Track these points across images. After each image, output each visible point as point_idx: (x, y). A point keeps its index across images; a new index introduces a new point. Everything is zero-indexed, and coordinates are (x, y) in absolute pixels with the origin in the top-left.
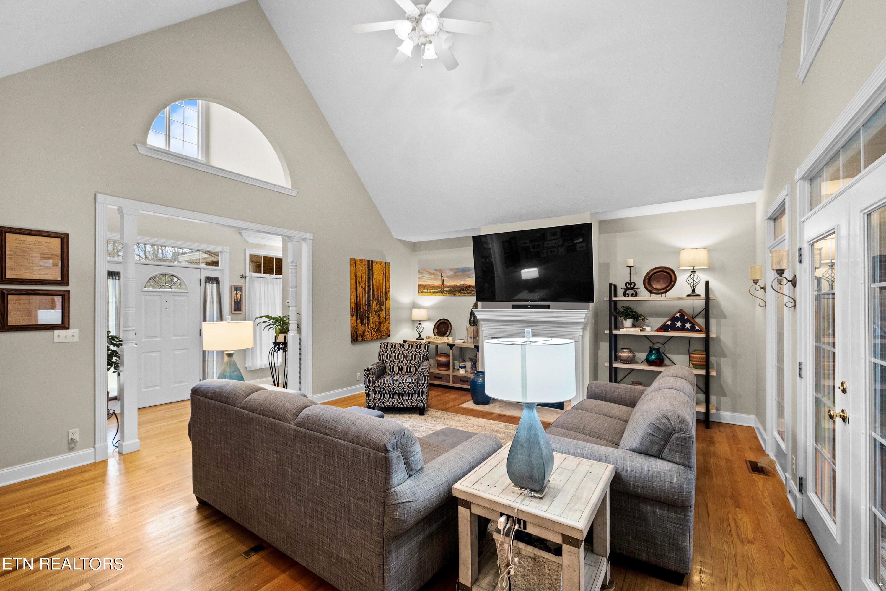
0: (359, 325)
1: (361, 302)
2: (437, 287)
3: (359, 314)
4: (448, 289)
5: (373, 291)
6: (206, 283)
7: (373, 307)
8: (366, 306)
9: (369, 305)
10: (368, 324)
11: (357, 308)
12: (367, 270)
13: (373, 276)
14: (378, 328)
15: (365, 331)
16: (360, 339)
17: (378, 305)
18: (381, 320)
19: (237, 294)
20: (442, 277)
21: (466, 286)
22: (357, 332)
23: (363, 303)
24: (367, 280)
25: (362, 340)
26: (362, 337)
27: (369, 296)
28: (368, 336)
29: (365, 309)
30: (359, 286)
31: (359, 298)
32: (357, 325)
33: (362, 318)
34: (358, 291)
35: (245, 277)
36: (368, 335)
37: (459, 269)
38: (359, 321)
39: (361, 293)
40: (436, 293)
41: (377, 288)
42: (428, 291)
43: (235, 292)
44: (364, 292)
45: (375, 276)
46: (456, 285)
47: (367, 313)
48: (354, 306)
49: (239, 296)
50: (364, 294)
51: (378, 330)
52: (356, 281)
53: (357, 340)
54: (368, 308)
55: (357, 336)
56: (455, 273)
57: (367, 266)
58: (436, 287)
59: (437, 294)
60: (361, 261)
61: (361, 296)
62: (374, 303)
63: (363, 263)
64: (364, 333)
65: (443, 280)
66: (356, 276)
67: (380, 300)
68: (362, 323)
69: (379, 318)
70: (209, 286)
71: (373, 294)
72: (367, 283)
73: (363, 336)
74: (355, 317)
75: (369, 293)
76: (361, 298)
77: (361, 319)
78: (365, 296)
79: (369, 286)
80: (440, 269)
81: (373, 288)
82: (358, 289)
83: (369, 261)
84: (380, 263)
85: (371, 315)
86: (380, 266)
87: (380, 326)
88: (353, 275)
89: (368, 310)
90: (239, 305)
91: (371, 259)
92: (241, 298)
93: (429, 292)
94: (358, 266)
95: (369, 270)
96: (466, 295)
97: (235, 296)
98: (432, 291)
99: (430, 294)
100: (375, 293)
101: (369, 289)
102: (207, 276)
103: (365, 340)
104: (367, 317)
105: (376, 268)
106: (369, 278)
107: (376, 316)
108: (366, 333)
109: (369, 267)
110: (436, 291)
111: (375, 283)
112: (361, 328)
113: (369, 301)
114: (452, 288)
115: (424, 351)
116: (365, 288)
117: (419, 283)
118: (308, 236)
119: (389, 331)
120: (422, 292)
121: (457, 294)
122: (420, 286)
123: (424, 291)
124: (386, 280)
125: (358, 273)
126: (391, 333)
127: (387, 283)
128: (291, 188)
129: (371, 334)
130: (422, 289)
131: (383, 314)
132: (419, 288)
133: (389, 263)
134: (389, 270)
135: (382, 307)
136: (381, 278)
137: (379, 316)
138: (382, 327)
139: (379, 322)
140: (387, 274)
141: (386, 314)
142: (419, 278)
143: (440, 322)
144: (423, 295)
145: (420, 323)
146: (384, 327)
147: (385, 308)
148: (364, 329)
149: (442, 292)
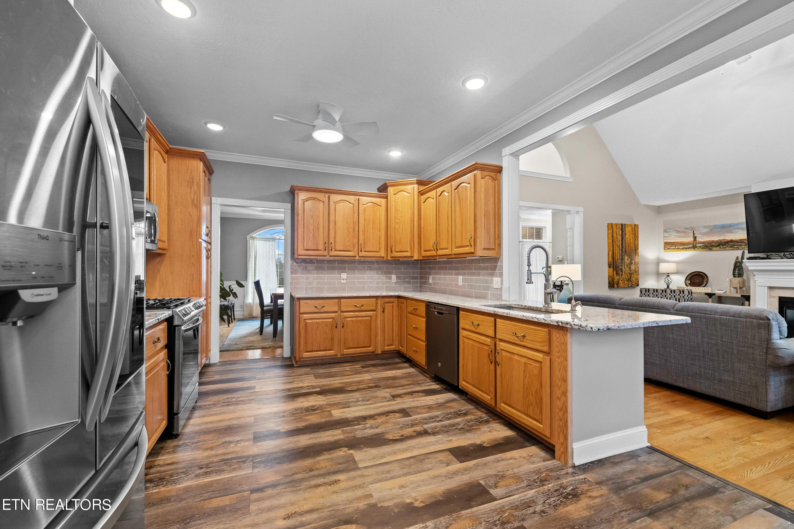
0: (615, 275)
1: (617, 257)
2: (688, 244)
3: (615, 266)
5: (625, 248)
7: (626, 261)
8: (620, 260)
9: (622, 259)
10: (622, 275)
11: (613, 262)
12: (621, 232)
13: (625, 236)
14: (629, 279)
15: (619, 280)
16: (615, 286)
17: (629, 260)
18: (632, 272)
20: (694, 234)
21: (726, 241)
22: (613, 280)
24: (620, 240)
25: (617, 287)
26: (617, 285)
27: (622, 252)
28: (621, 284)
29: (619, 263)
30: (615, 245)
31: (615, 254)
32: (613, 275)
33: (617, 269)
34: (614, 248)
37: (716, 226)
38: (615, 272)
39: (616, 250)
40: (686, 249)
41: (628, 246)
42: (676, 247)
44: (618, 249)
45: (627, 236)
46: (713, 241)
47: (621, 266)
48: (611, 259)
50: (618, 251)
51: (629, 280)
52: (613, 241)
53: (613, 287)
54: (621, 262)
55: (613, 284)
56: (711, 230)
57: (620, 228)
58: (686, 244)
59: (688, 250)
60: (616, 225)
61: (616, 252)
62: (626, 258)
63: (618, 226)
64: (618, 282)
65: (696, 237)
66: (613, 236)
67: (631, 255)
68: (617, 274)
69: (630, 270)
71: (625, 251)
72: (620, 242)
73: (618, 283)
74: (612, 269)
75: (622, 250)
76: (617, 254)
77: (616, 270)
78: (619, 252)
79: (622, 244)
80: (692, 228)
81: (625, 245)
82: (614, 247)
83: (622, 224)
84: (631, 225)
85: (623, 268)
86: (631, 228)
87: (630, 277)
88: (610, 236)
89: (622, 263)
91: (624, 223)
93: (677, 249)
94: (614, 229)
95: (622, 231)
96: (726, 249)
98: (681, 247)
99: (679, 250)
100: (627, 250)
101: (622, 247)
103: (619, 287)
104: (621, 269)
105: (628, 229)
106: (622, 238)
107: (628, 269)
108: (620, 282)
109: (622, 229)
110: (686, 247)
111: (627, 242)
112: (616, 278)
113: (622, 256)
114: (707, 244)
115: (687, 296)
116: (619, 246)
117: (665, 241)
118: (581, 209)
119: (638, 282)
120: (669, 249)
121: (714, 249)
122: (666, 244)
123: (671, 248)
124: (635, 239)
125: (614, 235)
126: (640, 283)
127: (636, 242)
128: (569, 176)
129: (624, 283)
130: (669, 246)
131: (633, 267)
132: (665, 246)
133: (638, 225)
134: (638, 231)
135: (633, 261)
136: (632, 238)
137: (630, 268)
138: (632, 278)
139: (630, 273)
140: (637, 234)
141: (635, 267)
142: (664, 237)
143: (693, 274)
144: (670, 251)
145: (669, 276)
146: (633, 279)
147: (635, 262)
148: (619, 278)
149: (694, 247)
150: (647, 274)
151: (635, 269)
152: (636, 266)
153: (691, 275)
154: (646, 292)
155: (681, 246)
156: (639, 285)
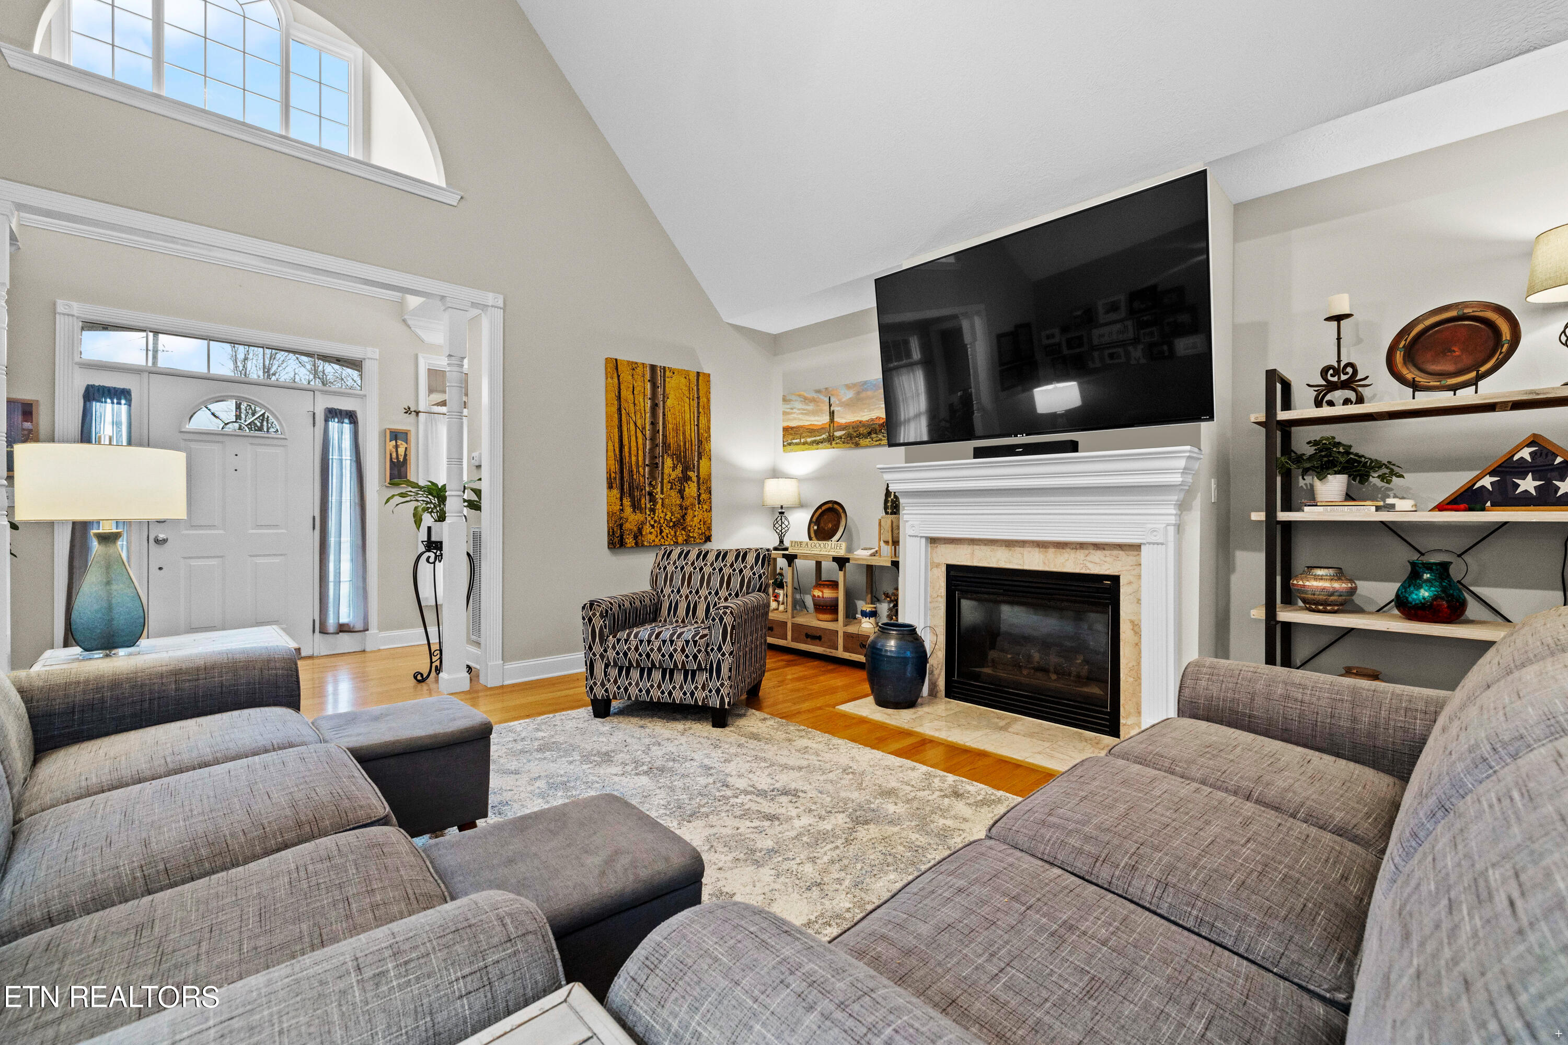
0: (628, 510)
1: (634, 459)
2: (820, 430)
3: (626, 486)
4: (843, 432)
5: (664, 436)
6: (326, 421)
7: (666, 471)
8: (647, 468)
9: (654, 466)
10: (653, 510)
11: (622, 472)
12: (648, 386)
13: (664, 402)
14: (679, 520)
15: (643, 523)
16: (630, 541)
17: (680, 468)
18: (687, 503)
19: (397, 447)
20: (830, 405)
21: (881, 422)
22: (622, 526)
23: (638, 460)
24: (648, 409)
25: (636, 544)
26: (635, 537)
27: (654, 446)
28: (652, 537)
29: (644, 476)
30: (628, 423)
31: (626, 449)
32: (622, 510)
33: (637, 493)
34: (625, 433)
35: (417, 413)
36: (651, 533)
38: (627, 502)
39: (633, 438)
40: (818, 443)
41: (676, 430)
42: (803, 440)
43: (394, 442)
44: (640, 435)
45: (669, 402)
47: (650, 484)
48: (615, 467)
49: (401, 451)
50: (640, 441)
51: (680, 524)
52: (619, 410)
53: (622, 544)
54: (651, 473)
55: (622, 536)
57: (648, 377)
58: (818, 430)
59: (821, 445)
60: (633, 366)
61: (633, 444)
62: (669, 462)
63: (639, 370)
64: (640, 530)
65: (833, 412)
66: (619, 398)
67: (685, 457)
68: (636, 507)
69: (682, 497)
70: (334, 425)
71: (664, 443)
72: (648, 415)
73: (638, 534)
74: (616, 492)
75: (653, 439)
76: (634, 448)
77: (632, 496)
78: (644, 445)
79: (654, 424)
80: (826, 389)
81: (664, 428)
82: (625, 429)
83: (653, 368)
84: (686, 374)
85: (659, 489)
86: (683, 380)
87: (683, 517)
88: (613, 395)
89: (652, 476)
90: (403, 469)
91: (659, 363)
92: (406, 455)
93: (804, 444)
94: (626, 376)
95: (654, 387)
96: (882, 443)
97: (394, 450)
98: (809, 440)
99: (806, 446)
100: (671, 440)
101: (655, 431)
102: (330, 406)
103: (643, 545)
104: (650, 494)
105: (674, 385)
106: (655, 405)
107: (673, 493)
108: (647, 529)
109: (653, 381)
110: (818, 438)
111: (669, 417)
112: (632, 519)
113: (653, 457)
114: (851, 430)
115: (752, 568)
116: (644, 428)
117: (786, 424)
118: (490, 298)
119: (709, 529)
120: (790, 444)
121: (863, 442)
122: (786, 430)
123: (794, 441)
124: (699, 413)
125: (623, 393)
126: (714, 533)
127: (703, 420)
128: (444, 185)
129: (661, 532)
130: (791, 437)
131: (691, 489)
132: (784, 436)
133: (709, 375)
134: (708, 392)
135: (690, 474)
136: (687, 408)
137: (681, 492)
138: (688, 518)
139: (681, 506)
140: (703, 400)
141: (699, 489)
142: (785, 413)
143: (824, 508)
144: (791, 451)
145: (782, 513)
146: (694, 520)
147: (698, 476)
148: (642, 519)
149: (831, 440)
150: (740, 509)
151: (699, 496)
152: (703, 488)
153: (820, 511)
154: (736, 561)
155: (810, 437)
156: (713, 538)
